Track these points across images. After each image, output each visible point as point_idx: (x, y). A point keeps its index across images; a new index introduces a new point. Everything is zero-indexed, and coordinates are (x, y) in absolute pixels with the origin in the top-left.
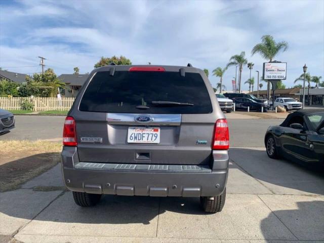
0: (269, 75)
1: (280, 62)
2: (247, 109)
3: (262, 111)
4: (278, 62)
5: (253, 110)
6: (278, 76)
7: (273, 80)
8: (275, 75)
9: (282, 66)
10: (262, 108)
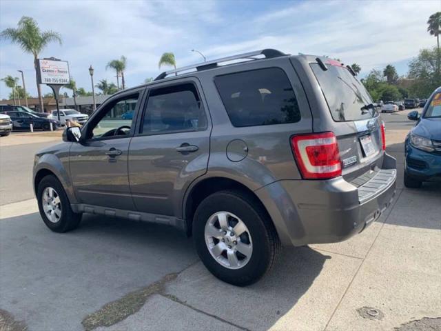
0: (48, 77)
1: (59, 60)
2: (29, 128)
3: (52, 128)
4: (56, 60)
5: (38, 128)
6: (60, 80)
7: (55, 85)
8: (56, 77)
9: (61, 66)
10: (51, 124)
